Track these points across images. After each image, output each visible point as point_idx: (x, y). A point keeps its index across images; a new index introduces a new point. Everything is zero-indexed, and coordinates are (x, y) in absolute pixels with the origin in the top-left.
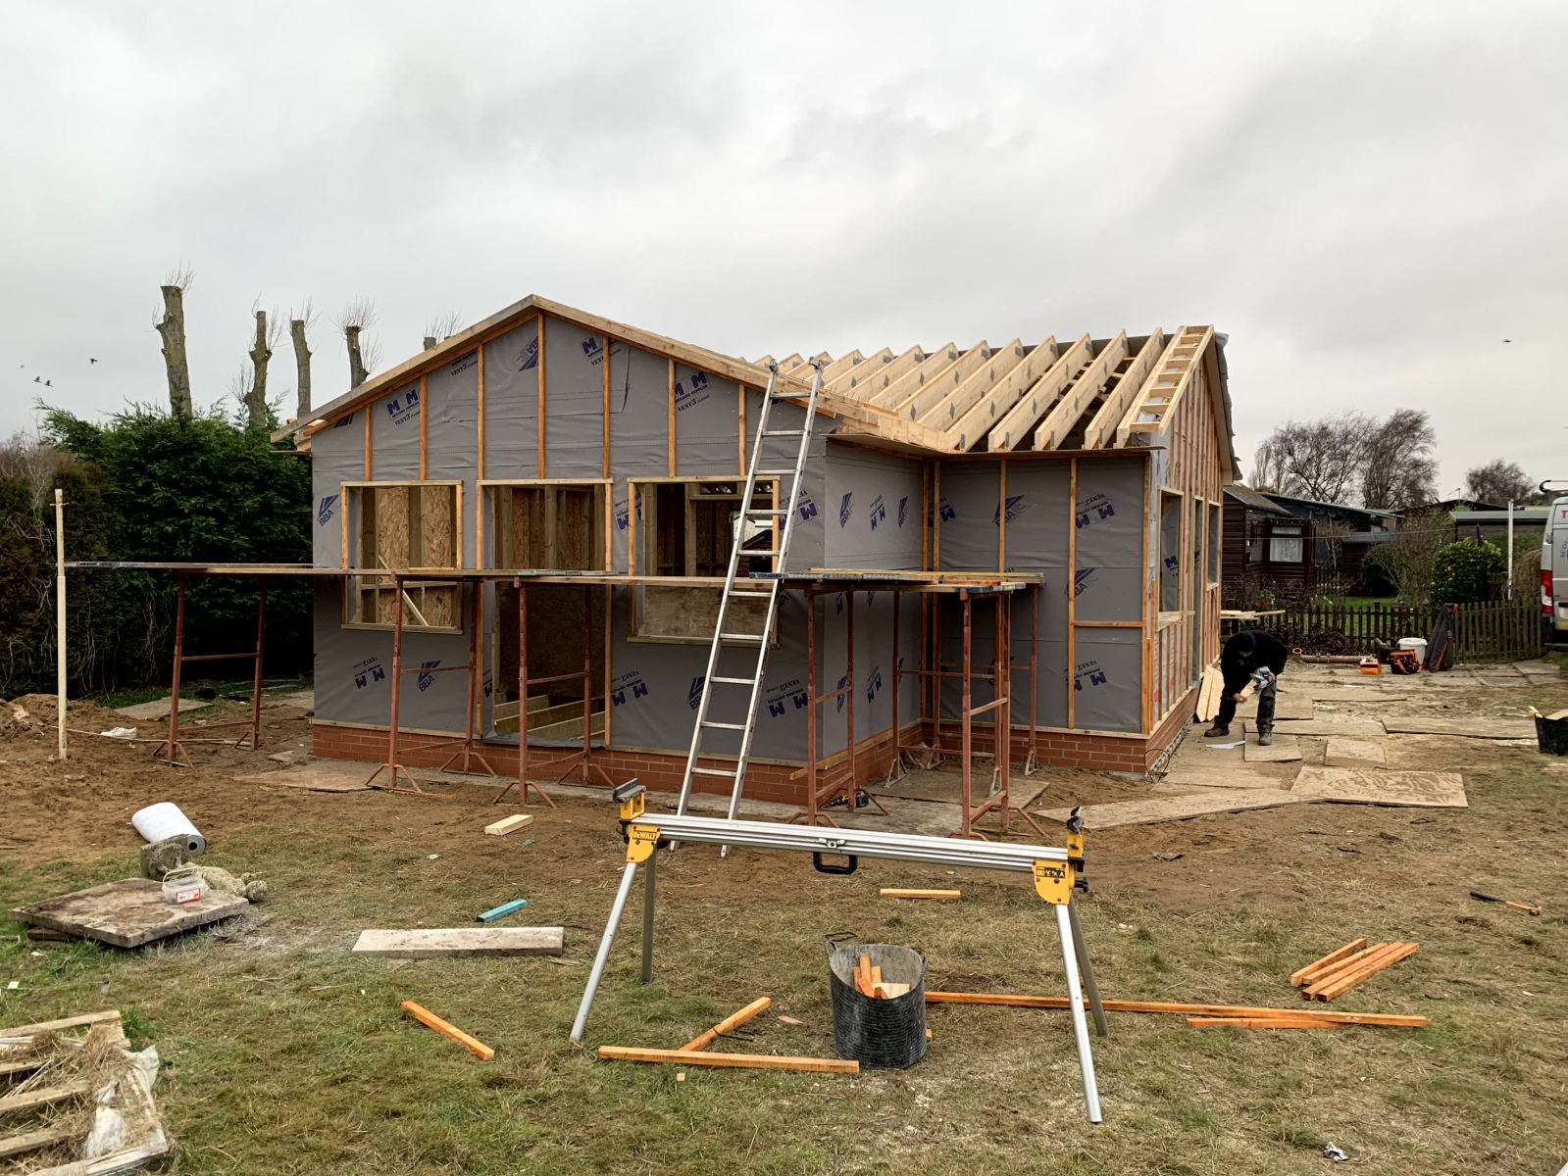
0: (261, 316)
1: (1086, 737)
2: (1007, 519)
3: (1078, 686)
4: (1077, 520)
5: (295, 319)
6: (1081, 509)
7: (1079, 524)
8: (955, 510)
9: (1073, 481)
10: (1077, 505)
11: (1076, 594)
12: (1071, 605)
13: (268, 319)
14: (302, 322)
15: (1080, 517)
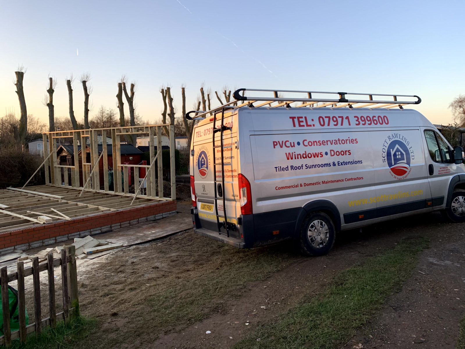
0: (51, 79)
14: (70, 80)
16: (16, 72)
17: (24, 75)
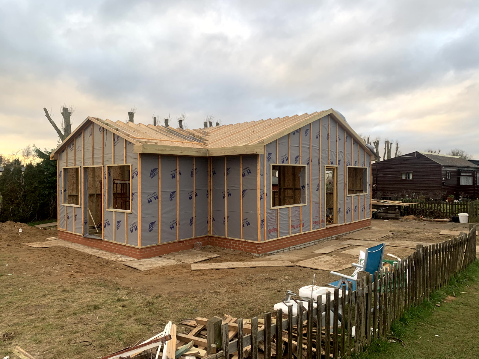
0: (155, 119)
1: (245, 242)
2: (227, 174)
3: (243, 226)
4: (242, 175)
5: (166, 119)
6: (243, 172)
7: (243, 176)
8: (216, 172)
9: (241, 163)
10: (242, 170)
11: (243, 198)
12: (241, 200)
13: (156, 119)
14: (167, 119)
15: (243, 174)
16: (129, 113)
17: (134, 115)
